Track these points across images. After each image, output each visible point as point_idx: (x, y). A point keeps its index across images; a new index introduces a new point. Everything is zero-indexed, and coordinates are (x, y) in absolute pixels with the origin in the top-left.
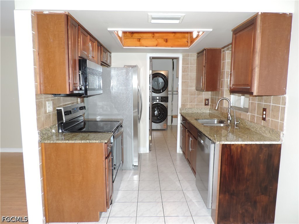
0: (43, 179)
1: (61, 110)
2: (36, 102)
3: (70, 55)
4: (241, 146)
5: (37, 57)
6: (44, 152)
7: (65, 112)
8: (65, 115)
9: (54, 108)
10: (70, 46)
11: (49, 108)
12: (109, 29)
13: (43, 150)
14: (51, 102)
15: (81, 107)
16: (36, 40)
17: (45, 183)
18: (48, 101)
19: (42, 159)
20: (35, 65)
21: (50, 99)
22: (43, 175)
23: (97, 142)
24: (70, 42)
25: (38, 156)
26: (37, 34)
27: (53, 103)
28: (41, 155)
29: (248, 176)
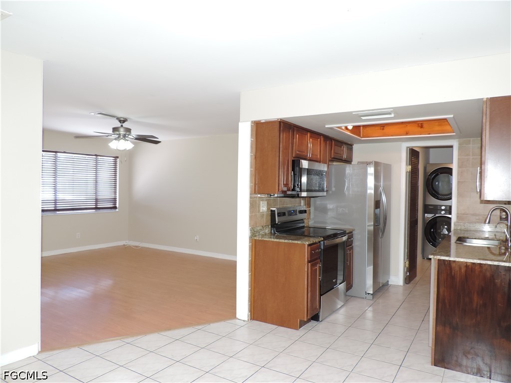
0: (251, 274)
1: (274, 211)
2: (250, 201)
3: (280, 157)
4: (467, 265)
5: (254, 161)
6: (254, 249)
7: (278, 213)
8: (278, 216)
9: (268, 209)
10: (281, 149)
11: (264, 208)
12: (326, 126)
13: (254, 247)
14: (266, 202)
15: (301, 211)
16: (254, 146)
17: (253, 279)
18: (263, 200)
19: (252, 255)
20: (251, 167)
21: (265, 199)
22: (251, 270)
23: (299, 242)
24: (281, 146)
25: (248, 251)
26: (255, 141)
27: (268, 203)
28: (251, 251)
29: (479, 307)
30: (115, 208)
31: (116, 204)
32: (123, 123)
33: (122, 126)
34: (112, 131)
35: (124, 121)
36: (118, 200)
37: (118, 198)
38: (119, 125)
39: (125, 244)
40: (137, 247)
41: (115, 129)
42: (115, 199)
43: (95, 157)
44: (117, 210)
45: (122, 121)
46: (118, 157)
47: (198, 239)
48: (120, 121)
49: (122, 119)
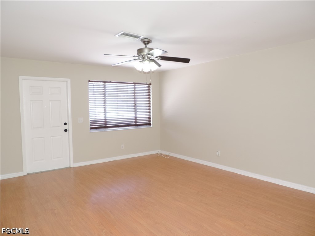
30: (150, 124)
31: (150, 122)
32: (148, 44)
33: (146, 47)
34: (137, 52)
35: (149, 42)
36: (151, 118)
37: (151, 116)
38: (143, 46)
39: (158, 152)
40: (167, 156)
41: (140, 51)
42: (150, 117)
43: (134, 85)
44: (151, 126)
45: (147, 42)
46: (150, 84)
47: (219, 154)
48: (144, 42)
49: (146, 40)
